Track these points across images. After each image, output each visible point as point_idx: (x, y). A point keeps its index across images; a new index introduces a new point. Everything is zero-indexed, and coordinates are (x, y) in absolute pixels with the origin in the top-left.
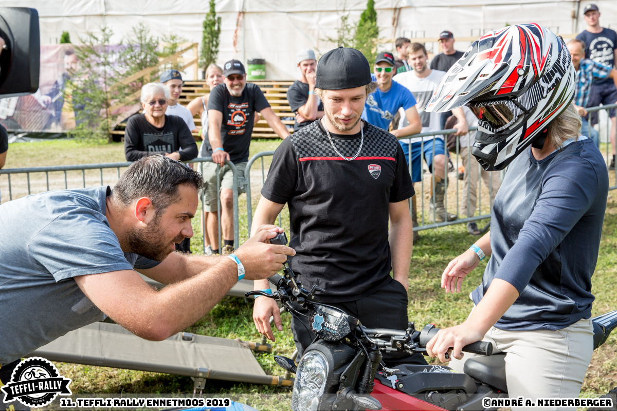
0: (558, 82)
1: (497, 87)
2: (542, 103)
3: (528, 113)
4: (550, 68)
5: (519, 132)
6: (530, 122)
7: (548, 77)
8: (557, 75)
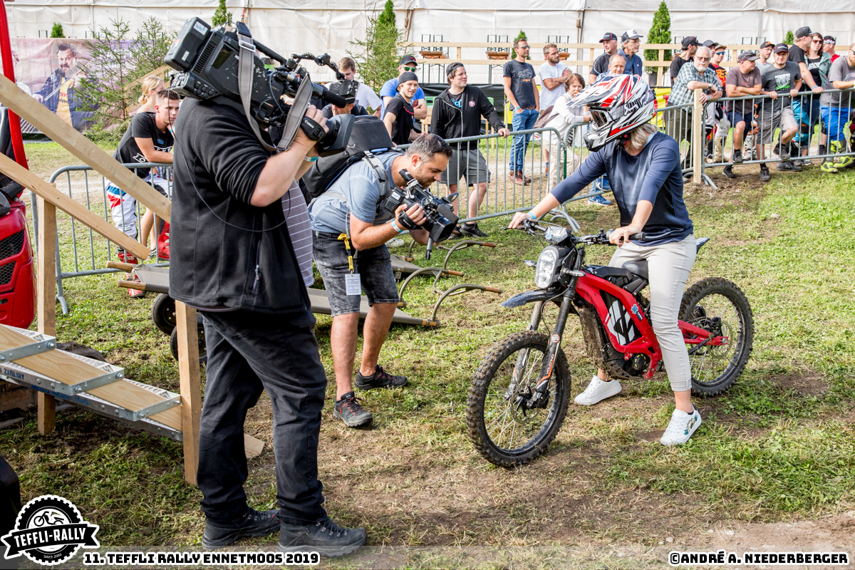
0: (635, 110)
1: (601, 101)
2: (623, 119)
3: (615, 121)
4: (633, 100)
5: (608, 131)
6: (614, 128)
7: (630, 105)
8: (636, 106)
